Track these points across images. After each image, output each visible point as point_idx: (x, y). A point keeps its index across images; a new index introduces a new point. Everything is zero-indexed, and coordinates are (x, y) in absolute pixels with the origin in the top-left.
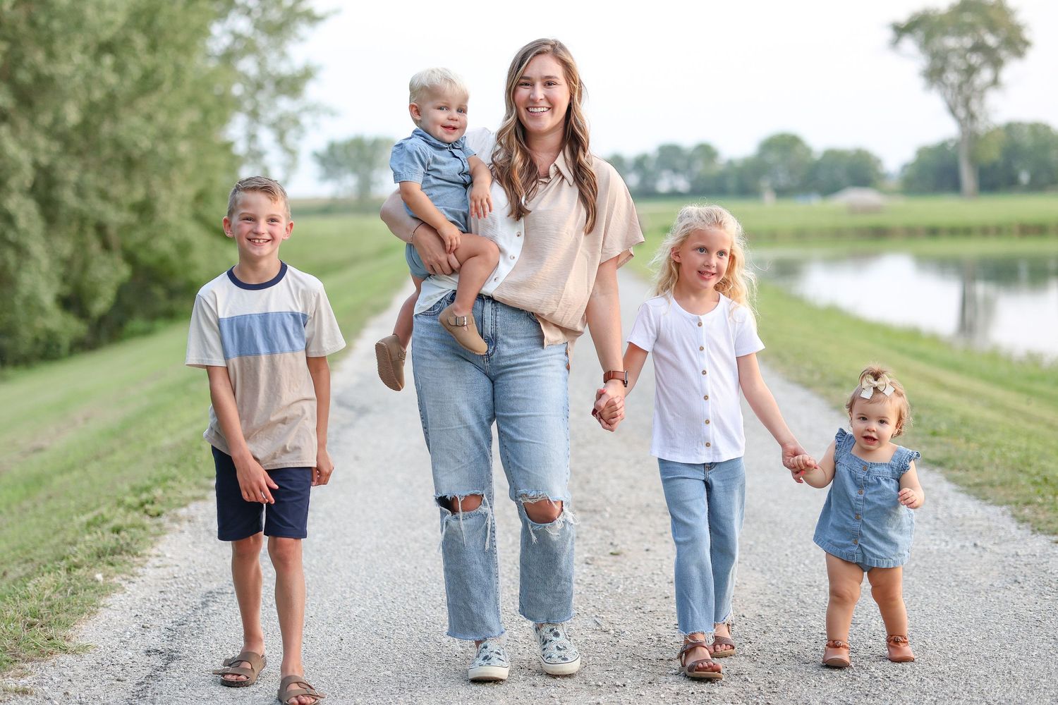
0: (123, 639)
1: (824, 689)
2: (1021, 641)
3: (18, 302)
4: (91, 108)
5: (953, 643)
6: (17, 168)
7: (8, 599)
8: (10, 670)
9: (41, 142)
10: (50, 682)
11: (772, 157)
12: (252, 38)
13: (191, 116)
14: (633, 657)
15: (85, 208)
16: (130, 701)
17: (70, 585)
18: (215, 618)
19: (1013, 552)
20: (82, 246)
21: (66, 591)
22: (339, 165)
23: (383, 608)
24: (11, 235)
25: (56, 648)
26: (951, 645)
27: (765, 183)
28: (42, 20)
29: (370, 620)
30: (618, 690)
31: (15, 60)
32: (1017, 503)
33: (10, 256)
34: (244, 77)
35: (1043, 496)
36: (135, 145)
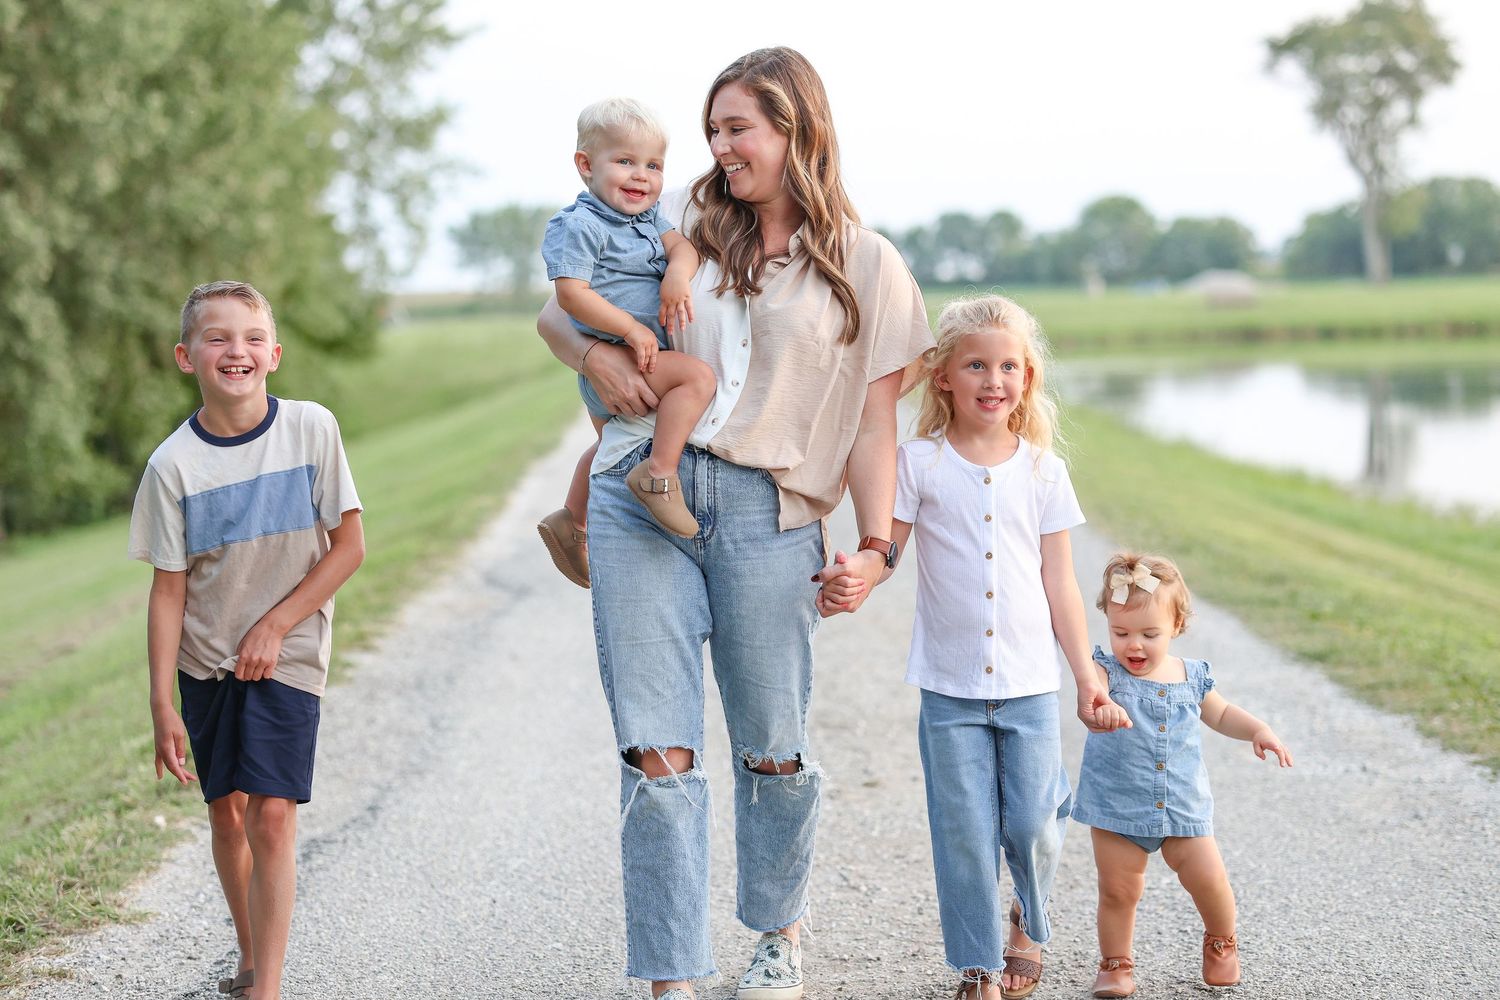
0: (195, 904)
1: (1149, 961)
2: (1418, 897)
3: (32, 444)
4: (133, 169)
5: (1326, 899)
6: (28, 253)
7: (35, 851)
8: (41, 946)
9: (62, 216)
10: (97, 962)
11: (1101, 230)
12: (361, 67)
13: (274, 178)
14: (892, 921)
15: (124, 310)
16: (206, 985)
17: (119, 832)
18: (321, 874)
19: (1415, 777)
20: (121, 365)
21: (115, 840)
22: (485, 244)
23: (551, 860)
24: (20, 349)
25: (104, 916)
26: (1324, 902)
27: (1090, 267)
28: (61, 43)
29: (533, 876)
30: (870, 965)
31: (23, 100)
32: (1423, 711)
33: (20, 379)
34: (349, 123)
35: (1460, 702)
36: (196, 220)
